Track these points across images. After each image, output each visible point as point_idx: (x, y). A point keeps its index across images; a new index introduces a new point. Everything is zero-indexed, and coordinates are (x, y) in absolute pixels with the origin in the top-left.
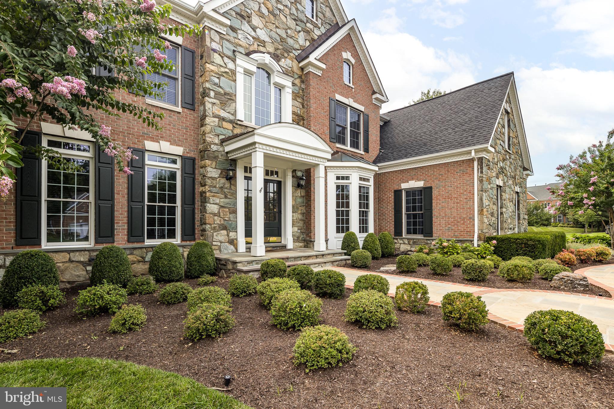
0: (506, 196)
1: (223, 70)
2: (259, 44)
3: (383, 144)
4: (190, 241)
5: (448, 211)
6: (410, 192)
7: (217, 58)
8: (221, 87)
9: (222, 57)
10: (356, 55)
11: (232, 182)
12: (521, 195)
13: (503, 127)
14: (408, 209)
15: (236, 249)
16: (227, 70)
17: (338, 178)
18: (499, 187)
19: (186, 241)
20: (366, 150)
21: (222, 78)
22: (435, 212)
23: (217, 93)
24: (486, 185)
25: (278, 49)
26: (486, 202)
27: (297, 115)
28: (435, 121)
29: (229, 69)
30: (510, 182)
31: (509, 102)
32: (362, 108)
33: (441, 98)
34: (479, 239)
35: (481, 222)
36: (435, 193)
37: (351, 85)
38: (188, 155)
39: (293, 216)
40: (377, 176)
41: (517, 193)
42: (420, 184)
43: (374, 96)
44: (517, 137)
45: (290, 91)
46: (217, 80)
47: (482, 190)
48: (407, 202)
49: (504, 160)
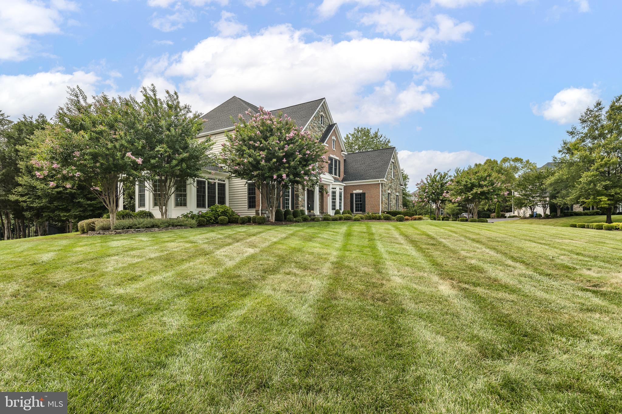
0: (392, 197)
3: (345, 173)
5: (371, 202)
6: (356, 194)
10: (336, 137)
12: (399, 196)
13: (391, 169)
14: (356, 201)
17: (332, 188)
18: (389, 193)
20: (339, 176)
22: (366, 203)
24: (384, 193)
26: (384, 199)
28: (366, 164)
30: (394, 191)
31: (394, 158)
32: (338, 158)
33: (368, 153)
34: (381, 212)
35: (382, 206)
36: (366, 195)
37: (334, 149)
40: (345, 187)
41: (397, 195)
42: (361, 191)
43: (342, 153)
44: (397, 172)
47: (382, 195)
48: (356, 198)
49: (391, 183)
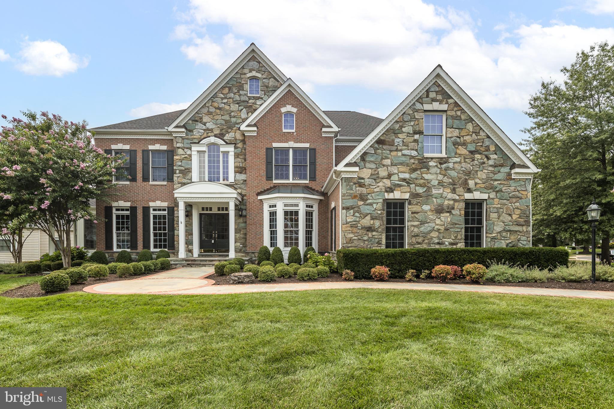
0: (419, 208)
1: (183, 156)
2: (208, 132)
4: (172, 250)
7: (180, 151)
8: (183, 167)
9: (183, 150)
11: (190, 218)
15: (193, 255)
16: (186, 156)
17: (270, 207)
19: (170, 250)
20: (313, 179)
21: (183, 161)
22: (336, 230)
23: (180, 170)
25: (223, 129)
27: (240, 167)
29: (188, 155)
32: (305, 145)
35: (343, 236)
36: (336, 212)
38: (171, 206)
39: (235, 236)
42: (334, 205)
43: (322, 131)
45: (233, 153)
46: (180, 163)
47: (343, 208)
